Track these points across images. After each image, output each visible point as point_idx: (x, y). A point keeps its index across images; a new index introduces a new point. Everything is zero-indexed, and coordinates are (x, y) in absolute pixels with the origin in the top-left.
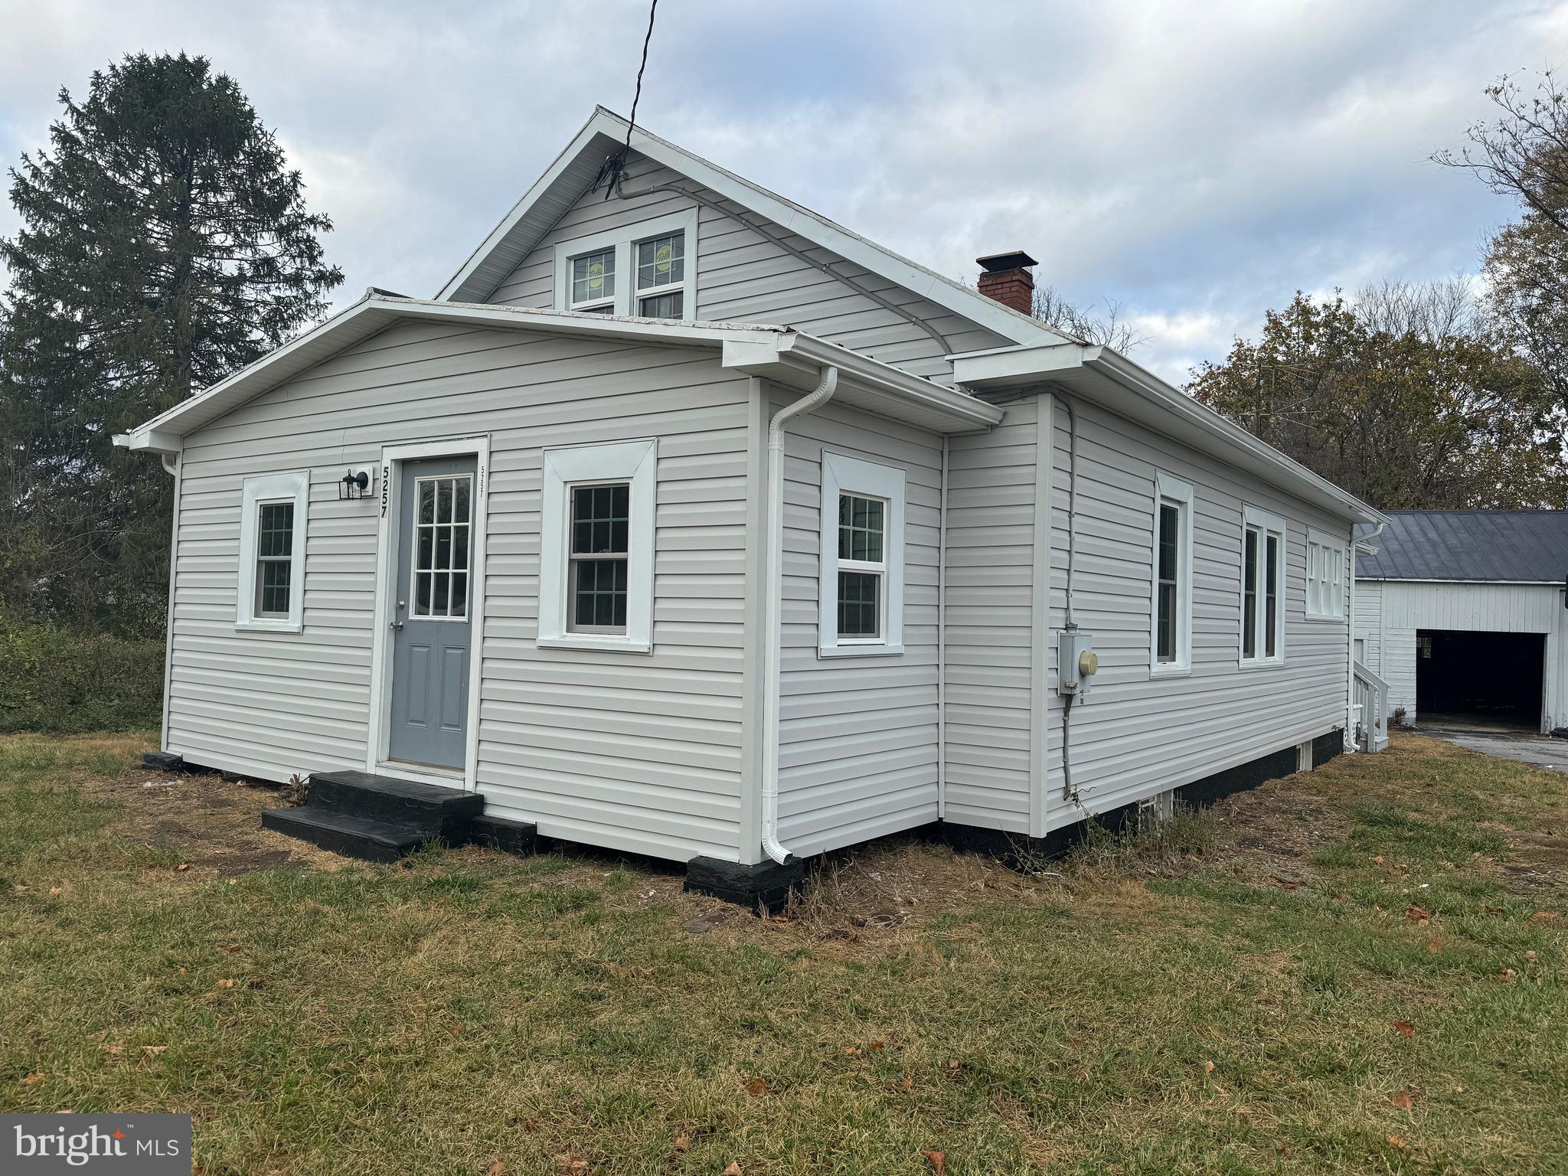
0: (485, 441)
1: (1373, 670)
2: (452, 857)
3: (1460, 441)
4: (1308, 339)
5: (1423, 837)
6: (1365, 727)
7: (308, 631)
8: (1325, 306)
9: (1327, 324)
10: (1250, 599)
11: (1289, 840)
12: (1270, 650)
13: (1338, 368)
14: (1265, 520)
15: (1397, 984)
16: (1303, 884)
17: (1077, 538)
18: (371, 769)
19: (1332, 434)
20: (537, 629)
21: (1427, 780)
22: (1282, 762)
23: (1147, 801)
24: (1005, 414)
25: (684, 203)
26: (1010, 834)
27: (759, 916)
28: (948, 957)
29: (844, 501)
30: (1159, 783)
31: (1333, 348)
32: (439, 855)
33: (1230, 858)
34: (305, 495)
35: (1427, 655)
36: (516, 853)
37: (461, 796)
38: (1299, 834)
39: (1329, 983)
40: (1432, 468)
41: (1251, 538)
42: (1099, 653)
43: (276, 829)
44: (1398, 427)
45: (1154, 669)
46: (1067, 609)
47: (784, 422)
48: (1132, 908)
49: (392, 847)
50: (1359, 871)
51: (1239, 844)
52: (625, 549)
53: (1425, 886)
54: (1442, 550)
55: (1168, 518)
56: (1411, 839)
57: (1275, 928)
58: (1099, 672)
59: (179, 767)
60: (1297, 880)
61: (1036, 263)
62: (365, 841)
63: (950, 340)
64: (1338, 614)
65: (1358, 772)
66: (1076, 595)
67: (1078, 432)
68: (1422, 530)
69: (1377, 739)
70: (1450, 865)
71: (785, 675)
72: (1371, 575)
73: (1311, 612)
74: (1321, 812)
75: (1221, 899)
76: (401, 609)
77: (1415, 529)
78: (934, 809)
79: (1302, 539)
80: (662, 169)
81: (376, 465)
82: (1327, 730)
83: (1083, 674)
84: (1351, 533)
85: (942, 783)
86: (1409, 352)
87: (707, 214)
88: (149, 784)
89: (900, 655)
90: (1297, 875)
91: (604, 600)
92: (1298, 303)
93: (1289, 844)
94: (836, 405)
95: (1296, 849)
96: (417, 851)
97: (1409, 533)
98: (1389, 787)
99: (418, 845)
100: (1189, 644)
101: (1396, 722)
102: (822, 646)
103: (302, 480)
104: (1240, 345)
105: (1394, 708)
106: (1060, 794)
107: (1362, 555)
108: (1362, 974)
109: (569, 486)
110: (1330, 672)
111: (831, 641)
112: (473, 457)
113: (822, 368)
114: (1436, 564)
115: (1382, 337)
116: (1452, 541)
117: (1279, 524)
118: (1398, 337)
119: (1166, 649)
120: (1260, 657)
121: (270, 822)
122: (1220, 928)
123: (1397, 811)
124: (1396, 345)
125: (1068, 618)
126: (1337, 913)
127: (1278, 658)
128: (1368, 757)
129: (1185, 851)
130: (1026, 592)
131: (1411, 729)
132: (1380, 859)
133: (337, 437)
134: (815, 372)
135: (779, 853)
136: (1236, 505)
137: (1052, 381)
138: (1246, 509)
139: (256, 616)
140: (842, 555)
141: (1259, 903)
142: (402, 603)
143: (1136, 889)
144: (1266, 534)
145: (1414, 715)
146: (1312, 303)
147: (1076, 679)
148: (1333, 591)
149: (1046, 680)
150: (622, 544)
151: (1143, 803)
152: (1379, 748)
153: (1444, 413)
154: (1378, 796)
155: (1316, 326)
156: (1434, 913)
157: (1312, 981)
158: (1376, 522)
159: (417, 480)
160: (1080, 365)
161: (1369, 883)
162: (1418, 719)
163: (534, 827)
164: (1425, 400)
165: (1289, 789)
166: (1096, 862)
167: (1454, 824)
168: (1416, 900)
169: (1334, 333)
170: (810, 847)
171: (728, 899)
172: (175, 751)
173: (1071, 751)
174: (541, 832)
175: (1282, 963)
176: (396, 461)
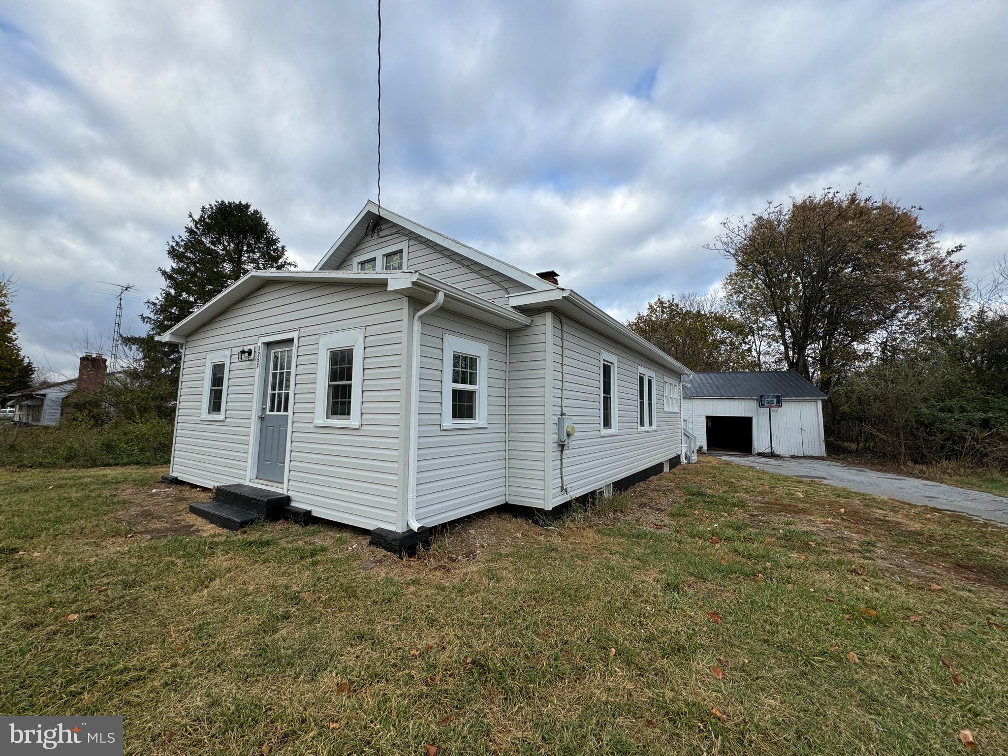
0: (297, 332)
1: (691, 432)
2: (269, 527)
3: (717, 348)
4: (663, 312)
5: (714, 501)
6: (688, 453)
7: (227, 420)
8: (668, 301)
9: (669, 307)
10: (642, 404)
11: (659, 504)
12: (651, 424)
13: (674, 323)
14: (647, 372)
15: (708, 584)
16: (665, 526)
17: (565, 375)
18: (247, 483)
19: (673, 346)
20: (314, 418)
21: (713, 475)
22: (657, 469)
23: (601, 488)
24: (532, 321)
25: (404, 238)
26: (536, 508)
27: (402, 558)
28: (490, 579)
29: (456, 358)
30: (604, 481)
31: (672, 316)
32: (263, 526)
33: (634, 513)
34: (229, 360)
35: (710, 425)
36: (300, 524)
37: (281, 496)
38: (664, 501)
39: (676, 588)
40: (708, 358)
41: (641, 379)
42: (575, 426)
43: (194, 513)
44: (696, 343)
45: (602, 432)
46: (561, 406)
47: (420, 317)
48: (587, 544)
49: (237, 522)
50: (688, 518)
51: (639, 506)
52: (351, 380)
53: (716, 525)
54: (713, 386)
55: (607, 370)
56: (709, 502)
57: (651, 554)
58: (575, 434)
59: (176, 482)
60: (662, 524)
61: (559, 275)
62: (228, 520)
63: (509, 290)
64: (676, 410)
65: (687, 472)
66: (565, 400)
67: (564, 329)
68: (706, 379)
69: (693, 458)
70: (726, 514)
71: (420, 438)
72: (689, 395)
73: (666, 409)
74: (672, 490)
75: (628, 537)
76: (264, 409)
77: (703, 379)
78: (504, 497)
79: (661, 380)
80: (395, 225)
81: (256, 345)
82: (674, 455)
83: (568, 435)
84: (680, 379)
85: (507, 486)
86: (698, 317)
87: (412, 242)
88: (154, 491)
89: (486, 428)
90: (662, 521)
91: (343, 403)
92: (659, 300)
93: (659, 506)
94: (444, 311)
95: (663, 508)
96: (251, 524)
97: (701, 380)
98: (699, 478)
99: (252, 521)
100: (617, 422)
101: (700, 451)
102: (443, 424)
103: (228, 353)
104: (639, 315)
105: (699, 446)
106: (559, 489)
107: (685, 388)
108: (691, 579)
109: (329, 351)
110: (674, 432)
111: (448, 421)
112: (291, 340)
113: (436, 292)
114: (711, 392)
115: (688, 312)
116: (717, 383)
117: (653, 374)
118: (694, 312)
119: (607, 423)
120: (646, 427)
121: (193, 510)
122: (626, 556)
123: (703, 489)
124: (694, 314)
125: (562, 410)
126: (680, 543)
127: (654, 427)
128: (690, 465)
129: (615, 511)
130: (542, 399)
131: (705, 453)
132: (697, 512)
133: (242, 334)
134: (434, 294)
135: (415, 526)
136: (635, 365)
137: (552, 307)
138: (639, 367)
139: (209, 413)
140: (455, 381)
141: (645, 539)
142: (264, 407)
143: (590, 533)
144: (647, 378)
145: (706, 448)
146: (664, 300)
147: (565, 437)
148: (674, 400)
149: (551, 438)
150: (350, 378)
151: (598, 490)
152: (694, 462)
153: (711, 338)
154: (695, 483)
155: (666, 308)
156: (721, 540)
157: (669, 587)
158: (690, 375)
159: (273, 351)
160: (561, 298)
161: (693, 525)
162: (708, 449)
163: (310, 512)
164: (704, 334)
165: (660, 480)
166: (575, 520)
167: (725, 495)
168: (713, 533)
169: (672, 310)
170: (432, 522)
171: (388, 549)
172: (175, 474)
173: (564, 470)
174: (313, 514)
175: (655, 575)
176: (264, 343)
